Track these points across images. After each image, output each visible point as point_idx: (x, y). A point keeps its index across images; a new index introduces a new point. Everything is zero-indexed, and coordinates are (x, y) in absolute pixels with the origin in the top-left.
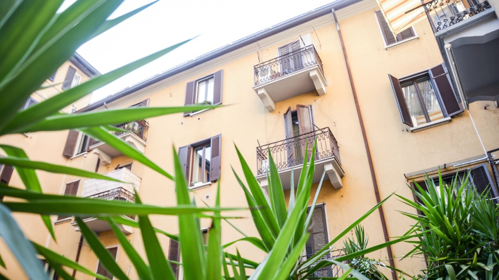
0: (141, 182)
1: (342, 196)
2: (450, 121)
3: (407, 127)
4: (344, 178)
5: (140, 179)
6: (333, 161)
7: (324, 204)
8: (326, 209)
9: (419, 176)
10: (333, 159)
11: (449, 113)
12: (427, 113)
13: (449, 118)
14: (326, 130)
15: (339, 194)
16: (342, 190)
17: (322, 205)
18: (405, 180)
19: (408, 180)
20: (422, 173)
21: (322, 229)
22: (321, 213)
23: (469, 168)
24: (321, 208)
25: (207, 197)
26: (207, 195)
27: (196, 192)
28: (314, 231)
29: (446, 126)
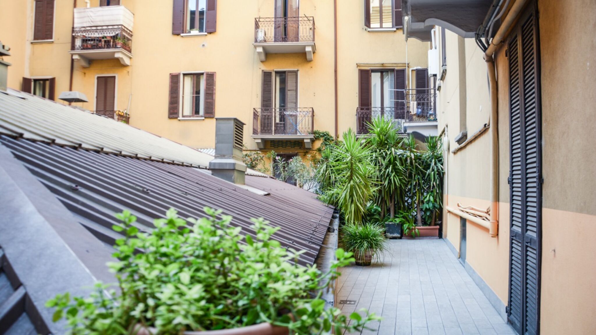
0: (134, 17)
1: (312, 67)
2: (395, 31)
3: (367, 28)
4: (315, 54)
5: (133, 15)
6: (313, 45)
7: (298, 70)
8: (299, 73)
9: (365, 65)
10: (313, 44)
11: (396, 25)
12: (382, 21)
13: (395, 29)
14: (311, 19)
15: (309, 65)
16: (312, 63)
17: (296, 71)
18: (356, 66)
19: (358, 66)
20: (367, 64)
21: (295, 88)
22: (295, 76)
23: (396, 68)
24: (296, 73)
25: (203, 45)
26: (204, 44)
27: (193, 39)
28: (289, 89)
29: (392, 34)
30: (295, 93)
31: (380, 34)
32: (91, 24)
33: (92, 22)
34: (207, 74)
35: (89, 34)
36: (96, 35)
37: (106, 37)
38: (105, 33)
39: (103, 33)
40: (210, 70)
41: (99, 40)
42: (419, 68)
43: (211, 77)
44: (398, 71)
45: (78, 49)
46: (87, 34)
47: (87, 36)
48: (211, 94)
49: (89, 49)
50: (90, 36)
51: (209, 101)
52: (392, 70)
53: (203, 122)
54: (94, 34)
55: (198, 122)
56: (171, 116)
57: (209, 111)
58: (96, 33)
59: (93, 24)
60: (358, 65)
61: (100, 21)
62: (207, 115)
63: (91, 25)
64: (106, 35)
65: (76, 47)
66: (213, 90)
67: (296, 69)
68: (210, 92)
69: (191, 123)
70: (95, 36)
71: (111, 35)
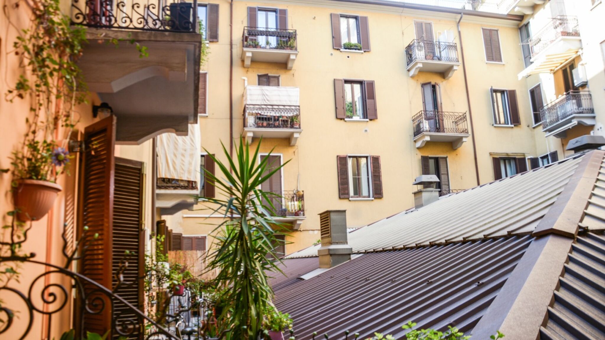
1: (457, 155)
2: (513, 127)
8: (448, 160)
11: (513, 123)
15: (455, 152)
16: (457, 151)
18: (489, 154)
20: (496, 153)
21: (446, 173)
22: (445, 162)
23: (517, 157)
24: (446, 158)
25: (366, 131)
26: (366, 129)
27: (355, 124)
28: (442, 173)
29: (510, 130)
30: (447, 176)
31: (502, 129)
32: (266, 102)
33: (268, 100)
34: (372, 158)
35: (264, 113)
36: (273, 114)
37: (283, 117)
38: (283, 112)
39: (280, 112)
40: (375, 154)
41: (276, 119)
42: (532, 157)
43: (376, 160)
44: (519, 159)
45: (251, 127)
46: (263, 112)
47: (262, 114)
48: (377, 176)
49: (265, 127)
50: (266, 114)
51: (377, 182)
52: (515, 159)
53: (372, 202)
54: (270, 113)
55: (368, 203)
56: (342, 197)
57: (378, 192)
58: (272, 112)
59: (269, 103)
60: (491, 154)
61: (276, 101)
62: (377, 196)
63: (266, 104)
64: (283, 114)
65: (248, 124)
66: (379, 173)
67: (445, 156)
68: (377, 174)
69: (361, 203)
70: (271, 114)
71: (289, 115)
